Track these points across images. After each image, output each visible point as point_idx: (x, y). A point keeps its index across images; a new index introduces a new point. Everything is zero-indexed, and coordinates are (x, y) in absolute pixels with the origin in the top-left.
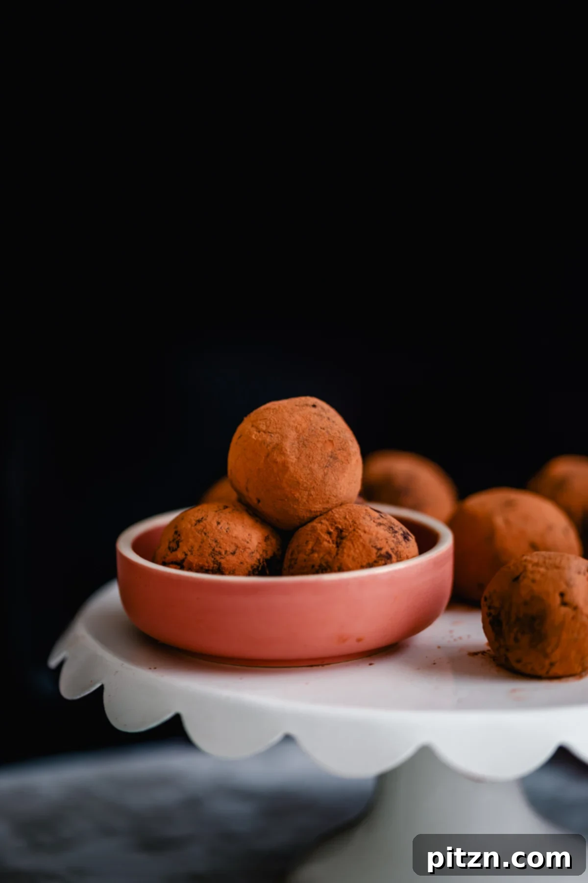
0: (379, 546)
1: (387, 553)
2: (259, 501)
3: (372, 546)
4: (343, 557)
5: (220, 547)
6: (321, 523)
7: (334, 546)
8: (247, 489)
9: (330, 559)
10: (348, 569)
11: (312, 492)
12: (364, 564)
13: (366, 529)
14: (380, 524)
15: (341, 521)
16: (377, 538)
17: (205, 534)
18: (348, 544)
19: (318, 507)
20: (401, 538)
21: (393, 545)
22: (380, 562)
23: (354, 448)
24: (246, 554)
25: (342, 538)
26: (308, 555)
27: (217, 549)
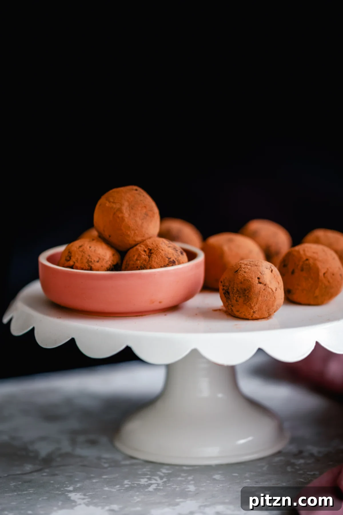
0: (169, 257)
1: (173, 260)
2: (110, 236)
3: (166, 257)
4: (152, 262)
5: (91, 259)
6: (141, 246)
7: (148, 257)
8: (104, 231)
9: (145, 263)
10: (155, 268)
11: (136, 232)
12: (162, 266)
13: (163, 249)
14: (169, 247)
15: (150, 245)
16: (168, 253)
17: (84, 252)
18: (155, 256)
19: (139, 239)
20: (180, 254)
21: (176, 257)
22: (170, 265)
23: (156, 210)
24: (104, 262)
25: (151, 253)
26: (135, 262)
27: (90, 260)
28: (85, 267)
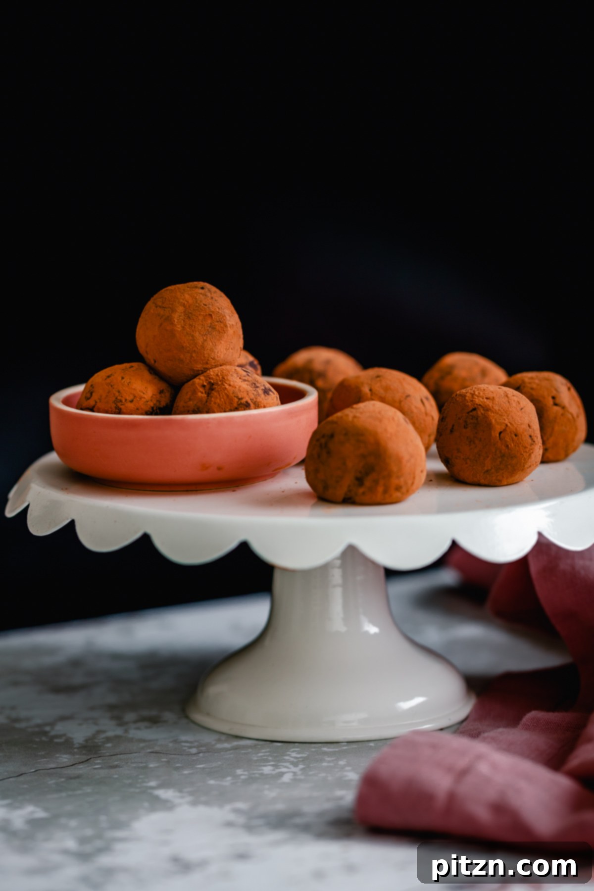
0: (240, 397)
1: (247, 402)
2: (155, 362)
3: (235, 396)
4: (210, 404)
5: (122, 397)
6: (199, 379)
7: (205, 395)
8: (146, 352)
10: (214, 412)
11: (194, 355)
12: (232, 409)
13: (232, 383)
14: (245, 380)
15: (214, 377)
16: (240, 391)
17: (112, 386)
18: (216, 394)
19: (199, 367)
20: (260, 392)
21: (252, 397)
22: (240, 409)
24: (141, 403)
25: (212, 390)
26: (187, 402)
27: (119, 398)
28: (110, 410)
